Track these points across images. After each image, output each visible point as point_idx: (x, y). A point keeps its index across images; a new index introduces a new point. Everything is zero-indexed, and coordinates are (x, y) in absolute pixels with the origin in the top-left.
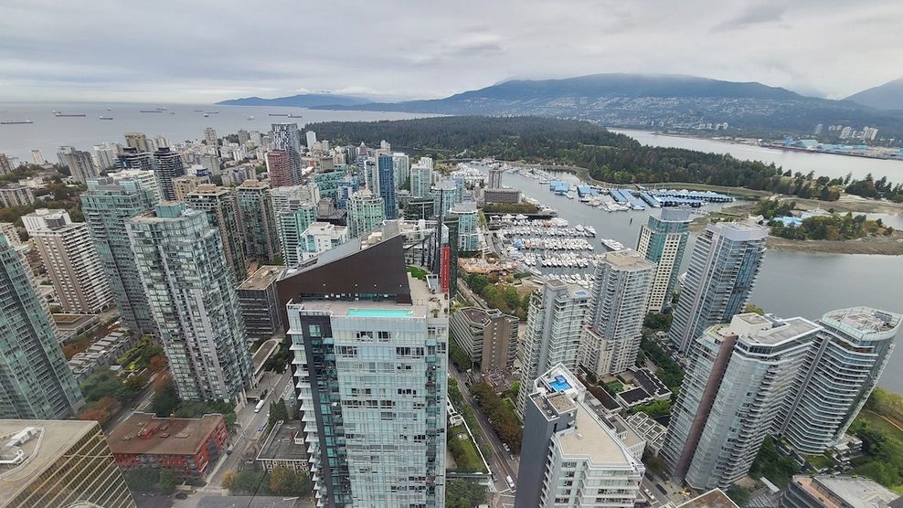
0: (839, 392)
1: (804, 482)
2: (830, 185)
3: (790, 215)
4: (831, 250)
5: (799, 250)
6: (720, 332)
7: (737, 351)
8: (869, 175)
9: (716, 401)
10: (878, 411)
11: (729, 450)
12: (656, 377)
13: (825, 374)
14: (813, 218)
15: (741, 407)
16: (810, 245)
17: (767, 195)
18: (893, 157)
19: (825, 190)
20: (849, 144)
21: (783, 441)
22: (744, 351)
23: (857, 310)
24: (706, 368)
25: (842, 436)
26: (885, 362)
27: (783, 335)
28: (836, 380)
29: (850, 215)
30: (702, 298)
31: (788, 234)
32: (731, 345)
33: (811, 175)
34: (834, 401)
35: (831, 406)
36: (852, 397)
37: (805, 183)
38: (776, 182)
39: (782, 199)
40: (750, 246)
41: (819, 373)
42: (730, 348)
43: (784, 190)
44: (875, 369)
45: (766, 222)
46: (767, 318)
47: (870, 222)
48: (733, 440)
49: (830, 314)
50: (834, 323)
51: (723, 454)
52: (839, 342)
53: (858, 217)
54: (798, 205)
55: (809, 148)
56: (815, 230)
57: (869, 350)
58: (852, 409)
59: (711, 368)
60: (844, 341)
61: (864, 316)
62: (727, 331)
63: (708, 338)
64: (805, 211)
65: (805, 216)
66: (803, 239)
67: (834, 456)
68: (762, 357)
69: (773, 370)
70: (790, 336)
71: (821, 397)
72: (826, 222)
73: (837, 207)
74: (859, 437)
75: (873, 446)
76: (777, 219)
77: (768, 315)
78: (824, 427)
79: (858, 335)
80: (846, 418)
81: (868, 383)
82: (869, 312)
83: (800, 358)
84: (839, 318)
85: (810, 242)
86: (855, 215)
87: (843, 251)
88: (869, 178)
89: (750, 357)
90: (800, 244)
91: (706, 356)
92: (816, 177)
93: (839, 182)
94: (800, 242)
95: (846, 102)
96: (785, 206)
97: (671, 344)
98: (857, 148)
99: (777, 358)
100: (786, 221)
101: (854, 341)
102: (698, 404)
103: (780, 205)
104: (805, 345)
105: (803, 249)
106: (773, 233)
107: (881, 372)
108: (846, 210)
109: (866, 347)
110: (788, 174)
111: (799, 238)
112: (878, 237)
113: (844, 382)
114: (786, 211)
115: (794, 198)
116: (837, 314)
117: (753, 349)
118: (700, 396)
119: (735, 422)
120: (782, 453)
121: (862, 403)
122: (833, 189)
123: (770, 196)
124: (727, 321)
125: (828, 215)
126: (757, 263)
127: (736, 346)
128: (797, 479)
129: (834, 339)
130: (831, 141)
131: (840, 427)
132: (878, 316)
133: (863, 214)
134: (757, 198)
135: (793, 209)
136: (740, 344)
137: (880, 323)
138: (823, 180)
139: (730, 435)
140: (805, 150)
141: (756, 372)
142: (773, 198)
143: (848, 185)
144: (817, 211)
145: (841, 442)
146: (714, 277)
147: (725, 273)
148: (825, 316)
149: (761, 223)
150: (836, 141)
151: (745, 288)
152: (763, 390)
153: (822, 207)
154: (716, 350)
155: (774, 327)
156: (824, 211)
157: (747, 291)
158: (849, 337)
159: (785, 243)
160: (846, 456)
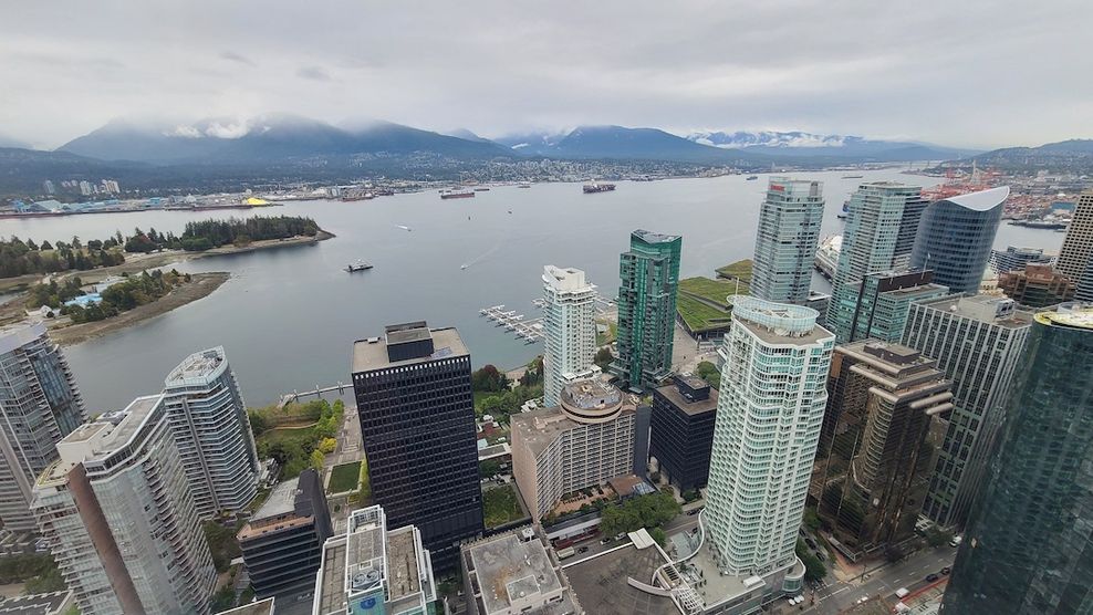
0: (227, 437)
1: (248, 532)
2: (106, 248)
3: (83, 294)
4: (151, 314)
5: (120, 327)
6: (55, 475)
7: (94, 478)
8: (137, 229)
9: (119, 547)
10: (270, 427)
11: (178, 575)
12: (31, 597)
13: (207, 431)
14: (110, 287)
15: (152, 527)
16: (128, 318)
17: (38, 279)
18: (148, 208)
19: (102, 255)
20: (99, 200)
21: (226, 514)
22: (101, 473)
23: (189, 361)
24: (75, 527)
25: (259, 466)
26: (238, 389)
27: (132, 427)
28: (217, 430)
29: (145, 273)
30: (16, 449)
31: (93, 315)
32: (81, 478)
33: (76, 241)
34: (230, 447)
35: (231, 452)
36: (240, 433)
37: (75, 252)
38: (37, 260)
39: (60, 278)
40: (29, 352)
41: (202, 434)
42: (85, 481)
43: (53, 267)
44: (236, 400)
45: (56, 312)
46: (102, 421)
47: (168, 274)
48: (173, 564)
49: (170, 377)
50: (179, 383)
51: (176, 586)
52: (194, 397)
53: (154, 273)
54: (84, 280)
55: (53, 211)
56: (120, 301)
57: (220, 388)
58: (248, 441)
59: (81, 521)
60: (198, 394)
61: (198, 362)
62: (62, 469)
63: (43, 494)
64: (98, 283)
65: (101, 288)
66: (116, 314)
67: (265, 487)
68: (128, 463)
69: (149, 466)
70: (140, 422)
71: (219, 452)
72: (127, 288)
73: (127, 269)
74: (270, 457)
75: (281, 455)
76: (68, 304)
77: (101, 417)
78: (240, 473)
79: (202, 382)
80: (249, 451)
81: (240, 414)
82: (198, 356)
83: (169, 435)
84: (180, 376)
85: (126, 315)
86: (150, 272)
87: (163, 310)
88: (140, 233)
89: (113, 473)
90: (115, 321)
91: (61, 514)
92: (84, 243)
93: (113, 243)
94: (114, 319)
95: (60, 153)
96: (69, 285)
97: (24, 536)
98: (107, 204)
99: (143, 452)
100: (82, 301)
101: (204, 388)
102: (103, 572)
103: (62, 286)
104: (161, 421)
105: (124, 325)
106: (76, 321)
107: (242, 399)
108: (139, 269)
109: (215, 387)
110: (47, 246)
111: (111, 315)
112: (184, 286)
113: (224, 426)
114: (75, 289)
115: (74, 273)
116: (175, 374)
117: (108, 464)
118: (96, 562)
119: (160, 546)
120: (232, 524)
121: (251, 432)
122: (111, 251)
123: (42, 279)
124: (54, 456)
125: (124, 280)
126: (61, 367)
127: (88, 474)
128: (240, 537)
129: (190, 397)
130: (73, 200)
131: (251, 460)
132: (207, 356)
133: (156, 269)
134: (23, 288)
135: (82, 286)
136: (93, 469)
137: (212, 361)
138: (94, 245)
139: (165, 563)
140: (49, 214)
141: (135, 481)
142: (46, 281)
143: (124, 244)
144: (111, 280)
145: (262, 471)
146: (9, 414)
147: (21, 401)
148: (167, 381)
149: (50, 315)
150: (81, 199)
151: (69, 402)
152: (157, 492)
153: (114, 273)
154: (67, 498)
155: (116, 425)
156: (117, 278)
157: (74, 404)
158: (199, 388)
159: (99, 327)
160: (272, 479)
